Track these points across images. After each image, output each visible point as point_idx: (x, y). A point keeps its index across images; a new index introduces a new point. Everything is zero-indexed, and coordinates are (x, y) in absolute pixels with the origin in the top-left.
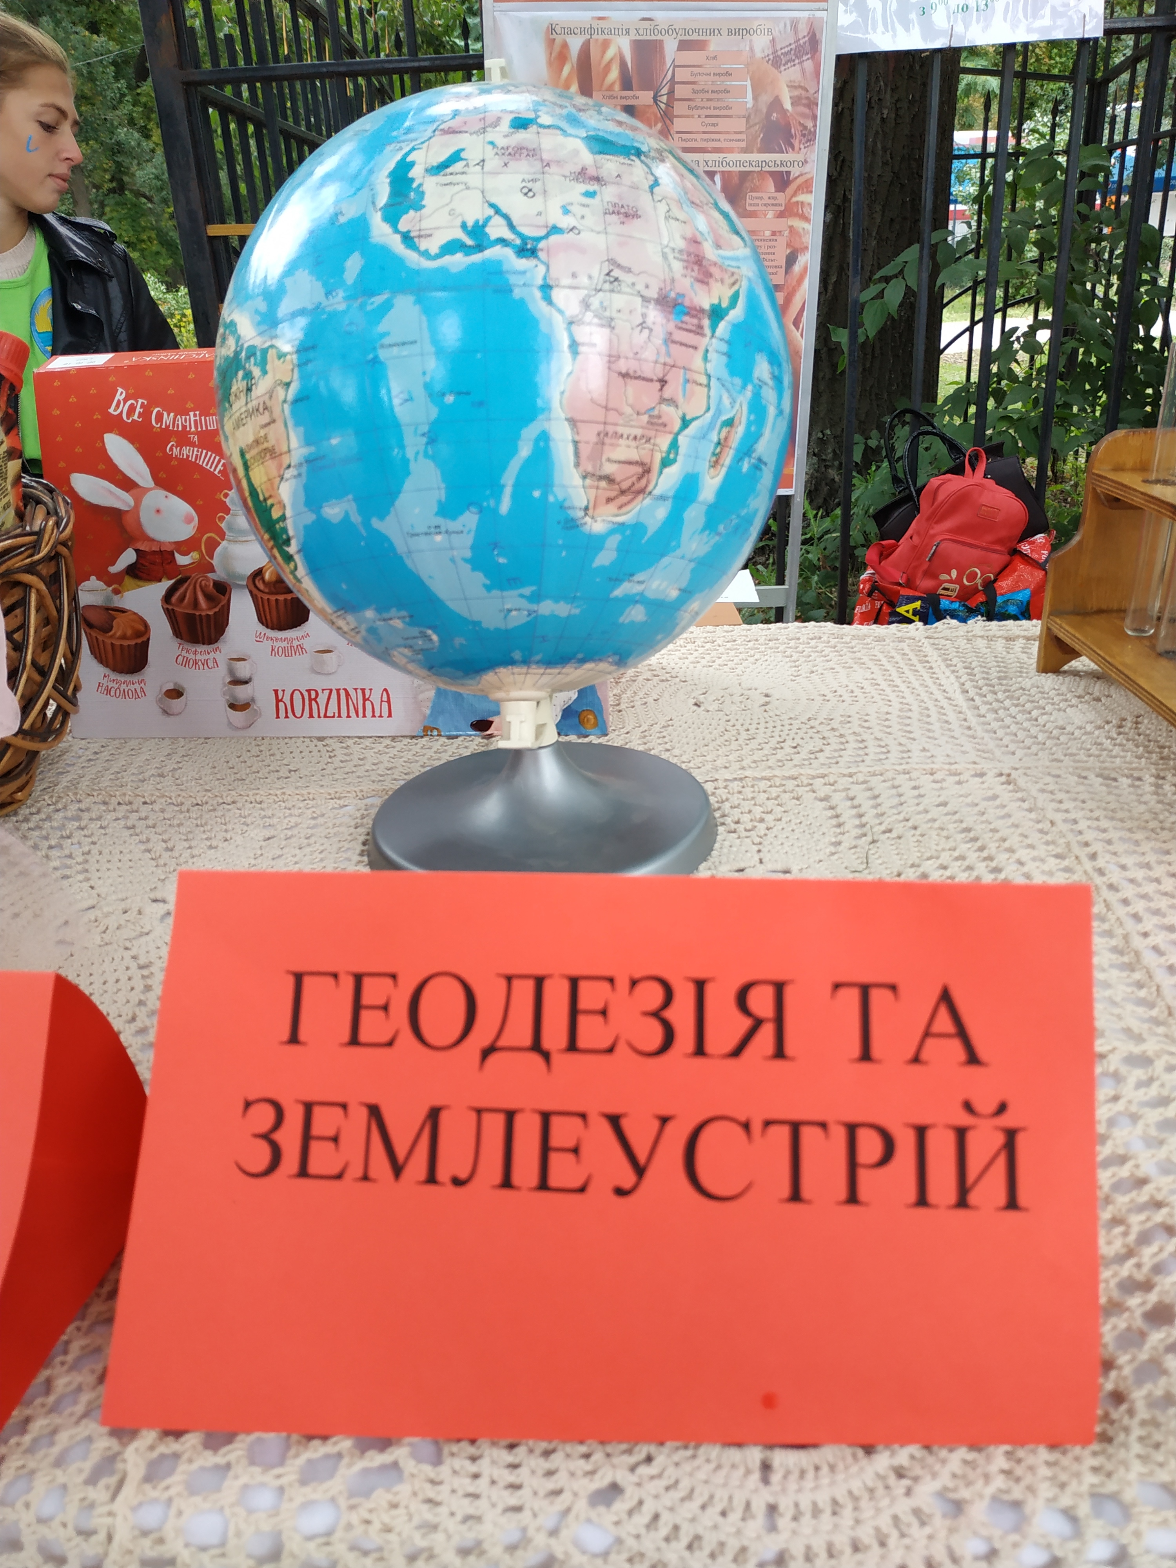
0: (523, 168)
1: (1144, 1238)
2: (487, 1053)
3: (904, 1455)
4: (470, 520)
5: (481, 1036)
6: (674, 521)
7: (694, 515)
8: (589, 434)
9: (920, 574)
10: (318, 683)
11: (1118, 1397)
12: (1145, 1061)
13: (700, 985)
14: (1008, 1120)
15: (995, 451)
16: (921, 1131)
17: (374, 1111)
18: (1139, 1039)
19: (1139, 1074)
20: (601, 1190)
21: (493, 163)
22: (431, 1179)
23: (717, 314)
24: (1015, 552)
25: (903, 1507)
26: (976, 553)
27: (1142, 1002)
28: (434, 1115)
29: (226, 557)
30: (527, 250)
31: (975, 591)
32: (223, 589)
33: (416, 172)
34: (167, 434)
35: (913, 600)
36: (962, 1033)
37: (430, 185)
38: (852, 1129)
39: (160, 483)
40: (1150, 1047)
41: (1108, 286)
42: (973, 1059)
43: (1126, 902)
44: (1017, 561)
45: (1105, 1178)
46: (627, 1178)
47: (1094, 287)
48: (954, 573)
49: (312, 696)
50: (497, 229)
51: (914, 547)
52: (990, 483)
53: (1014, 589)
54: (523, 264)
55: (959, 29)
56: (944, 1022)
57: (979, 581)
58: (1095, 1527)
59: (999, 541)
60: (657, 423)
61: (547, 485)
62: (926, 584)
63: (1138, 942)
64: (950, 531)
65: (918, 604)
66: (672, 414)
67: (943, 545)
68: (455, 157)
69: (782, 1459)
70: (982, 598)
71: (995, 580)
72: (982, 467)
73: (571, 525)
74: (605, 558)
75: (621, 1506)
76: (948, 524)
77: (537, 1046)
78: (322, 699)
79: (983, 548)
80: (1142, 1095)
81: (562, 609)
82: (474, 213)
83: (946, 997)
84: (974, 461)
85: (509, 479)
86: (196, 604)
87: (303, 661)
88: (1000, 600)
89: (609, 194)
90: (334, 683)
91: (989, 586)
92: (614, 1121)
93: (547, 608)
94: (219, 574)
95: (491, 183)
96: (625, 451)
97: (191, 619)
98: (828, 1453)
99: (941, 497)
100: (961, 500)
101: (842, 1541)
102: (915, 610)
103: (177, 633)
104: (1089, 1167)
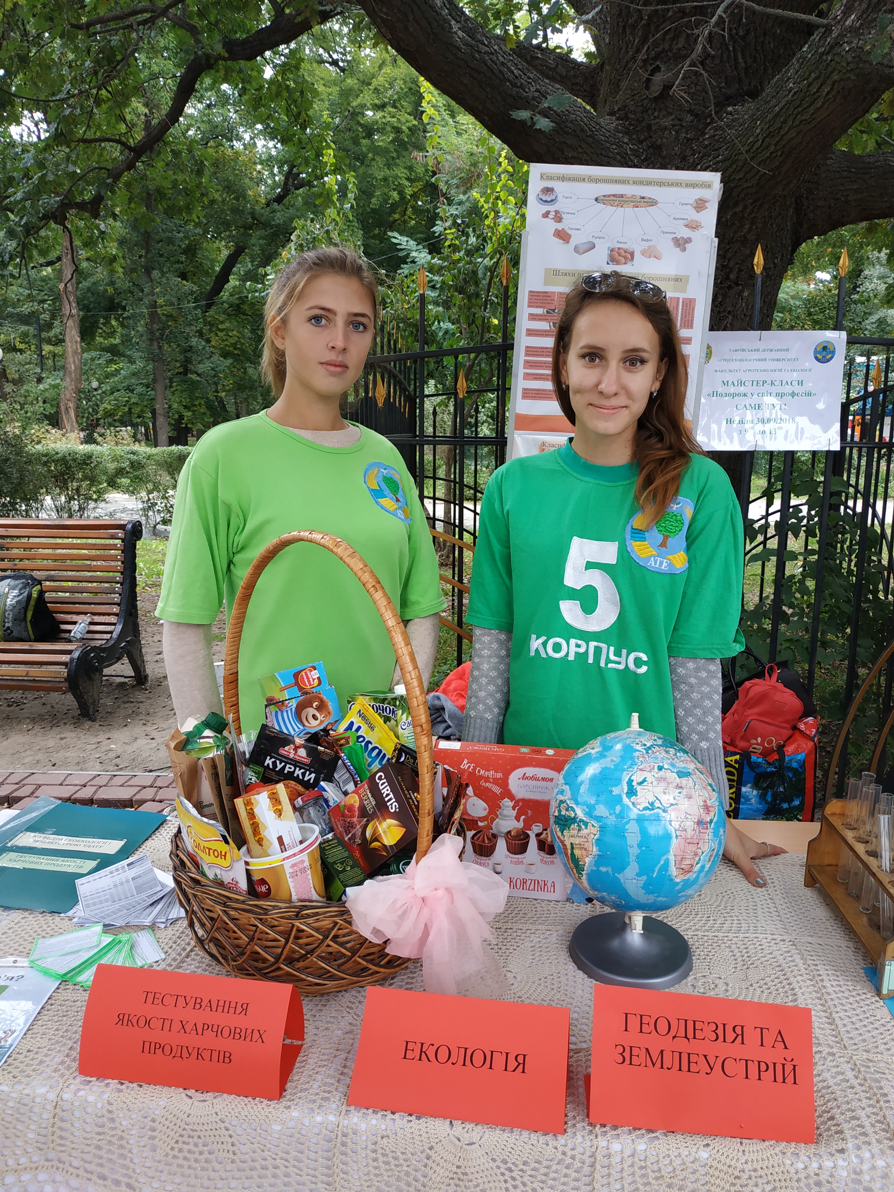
0: (663, 784)
1: (828, 1101)
2: (674, 1037)
3: (772, 1143)
4: (645, 878)
5: (673, 1033)
6: (697, 877)
7: (702, 874)
8: (679, 858)
9: (738, 738)
10: (528, 876)
11: (820, 1135)
12: (833, 1054)
13: (724, 1025)
14: (793, 1063)
15: (783, 665)
16: (775, 1064)
17: (647, 1050)
18: (832, 1047)
19: (831, 1058)
20: (702, 1073)
21: (655, 783)
22: (662, 1067)
23: (711, 822)
24: (795, 728)
25: (773, 1152)
26: (772, 728)
27: (833, 1036)
28: (662, 1051)
29: (497, 824)
30: (665, 811)
31: (772, 751)
32: (495, 836)
33: (634, 783)
34: (481, 777)
35: (735, 754)
36: (783, 1041)
37: (639, 788)
38: (759, 1062)
39: (476, 795)
40: (835, 1050)
41: (850, 561)
42: (786, 1048)
43: (832, 999)
44: (797, 734)
45: (816, 1080)
46: (709, 1071)
47: (841, 562)
48: (759, 740)
49: (524, 882)
50: (657, 804)
51: (735, 721)
52: (780, 686)
53: (796, 752)
54: (664, 814)
55: (759, 443)
56: (779, 1039)
57: (774, 745)
58: (814, 1159)
59: (786, 722)
60: (696, 854)
61: (667, 871)
62: (742, 744)
63: (835, 1015)
64: (757, 714)
65: (738, 757)
66: (700, 851)
67: (753, 723)
68: (644, 780)
69: (744, 1141)
70: (776, 757)
71: (784, 746)
72: (775, 677)
73: (672, 880)
74: (677, 888)
75: (710, 1148)
76: (756, 710)
77: (686, 1037)
78: (528, 883)
79: (776, 726)
80: (831, 1064)
81: (664, 899)
82: (651, 799)
83: (780, 1032)
84: (771, 670)
85: (657, 869)
86: (484, 841)
87: (522, 867)
88: (787, 759)
89: (684, 792)
90: (533, 877)
91: (781, 748)
92: (705, 1056)
93: (660, 899)
94: (494, 831)
95: (655, 790)
96: (688, 862)
97: (481, 846)
98: (755, 1141)
99: (751, 694)
100: (763, 697)
101: (759, 1158)
102: (736, 760)
103: (475, 852)
104: (812, 1076)
